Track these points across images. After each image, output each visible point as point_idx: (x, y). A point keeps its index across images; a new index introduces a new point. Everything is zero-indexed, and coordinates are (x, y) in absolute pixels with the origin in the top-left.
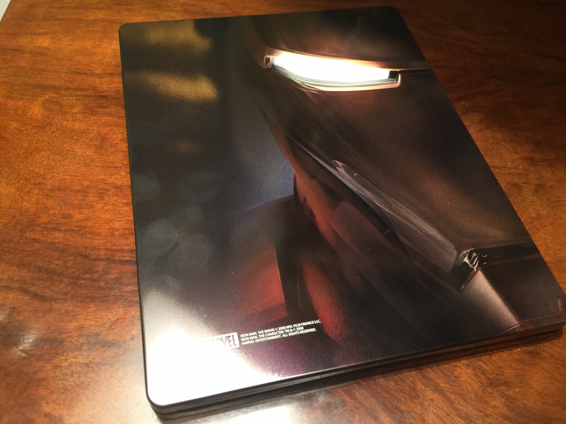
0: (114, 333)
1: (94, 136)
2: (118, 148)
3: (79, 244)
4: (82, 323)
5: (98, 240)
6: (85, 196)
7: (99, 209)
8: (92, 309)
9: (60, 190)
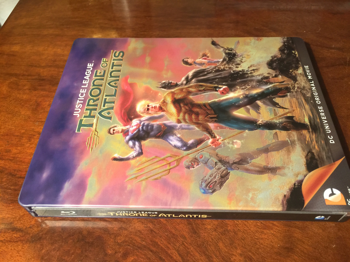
0: (21, 223)
1: (33, 103)
2: (45, 110)
3: (12, 168)
4: (4, 216)
5: (23, 165)
6: (21, 139)
7: (27, 147)
8: (11, 208)
9: (7, 135)
